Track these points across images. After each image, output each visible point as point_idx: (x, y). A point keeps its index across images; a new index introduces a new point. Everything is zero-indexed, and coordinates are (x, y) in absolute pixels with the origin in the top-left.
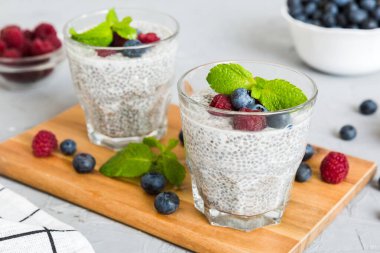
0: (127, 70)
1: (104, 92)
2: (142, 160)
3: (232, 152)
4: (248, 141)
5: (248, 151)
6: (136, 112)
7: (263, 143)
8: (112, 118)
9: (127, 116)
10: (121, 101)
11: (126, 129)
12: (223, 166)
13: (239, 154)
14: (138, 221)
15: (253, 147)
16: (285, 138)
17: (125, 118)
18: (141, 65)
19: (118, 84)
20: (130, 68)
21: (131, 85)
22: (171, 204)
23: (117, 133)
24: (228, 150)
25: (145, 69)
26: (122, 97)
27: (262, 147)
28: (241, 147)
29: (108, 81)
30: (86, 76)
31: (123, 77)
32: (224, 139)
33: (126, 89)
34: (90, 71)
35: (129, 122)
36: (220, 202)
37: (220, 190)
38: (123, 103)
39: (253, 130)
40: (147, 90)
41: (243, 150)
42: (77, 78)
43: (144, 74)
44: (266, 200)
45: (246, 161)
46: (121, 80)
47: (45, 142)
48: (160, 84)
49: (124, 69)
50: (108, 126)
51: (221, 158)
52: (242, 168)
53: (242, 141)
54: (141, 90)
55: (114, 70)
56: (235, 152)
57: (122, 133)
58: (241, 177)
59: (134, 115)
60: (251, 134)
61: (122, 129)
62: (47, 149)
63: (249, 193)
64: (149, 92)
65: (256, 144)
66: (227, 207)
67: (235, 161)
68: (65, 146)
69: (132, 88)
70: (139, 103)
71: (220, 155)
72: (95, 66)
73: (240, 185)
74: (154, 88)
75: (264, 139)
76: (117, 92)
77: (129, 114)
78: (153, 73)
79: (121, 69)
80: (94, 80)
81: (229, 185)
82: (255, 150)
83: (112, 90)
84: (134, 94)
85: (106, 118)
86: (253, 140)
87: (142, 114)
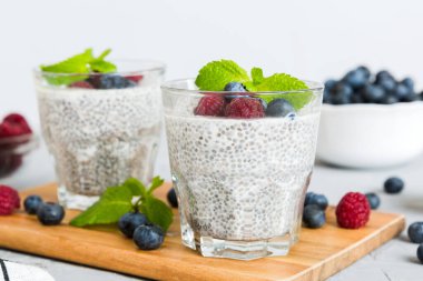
0: (105, 103)
1: (78, 133)
2: (120, 203)
3: (225, 147)
4: (243, 132)
5: (244, 145)
6: (115, 160)
7: (261, 134)
8: (86, 167)
9: (105, 165)
10: (97, 144)
11: (103, 183)
12: (215, 169)
13: (233, 149)
14: (113, 260)
15: (250, 140)
16: (287, 131)
17: (101, 168)
18: (121, 97)
19: (94, 121)
20: (108, 101)
21: (110, 123)
22: (154, 235)
23: (93, 188)
24: (220, 145)
25: (126, 104)
26: (99, 139)
27: (259, 140)
28: (235, 141)
29: (82, 118)
30: (57, 116)
31: (99, 113)
32: (215, 131)
33: (103, 128)
34: (62, 107)
35: (106, 173)
36: (213, 223)
37: (212, 206)
38: (100, 147)
39: (249, 117)
40: (128, 131)
41: (237, 144)
42: (48, 122)
43: (125, 111)
44: (268, 220)
45: (243, 159)
46: (97, 116)
47: (6, 197)
48: (143, 126)
49: (101, 102)
50: (82, 180)
51: (212, 158)
52: (237, 169)
53: (236, 132)
54: (122, 130)
55: (90, 103)
56: (229, 148)
57: (98, 188)
58: (237, 181)
59: (113, 164)
60: (246, 121)
61: (98, 183)
62: (7, 205)
63: (247, 205)
64: (130, 135)
65: (252, 136)
66: (221, 229)
67: (228, 159)
68: (30, 201)
69: (110, 127)
70: (119, 148)
71: (211, 154)
72: (67, 100)
73: (236, 194)
74: (136, 130)
75: (261, 129)
76: (93, 132)
77: (107, 161)
78: (135, 111)
79: (98, 102)
80: (66, 119)
81: (222, 197)
82: (252, 143)
83: (87, 130)
84: (112, 134)
85: (80, 168)
86: (249, 129)
87: (123, 164)
